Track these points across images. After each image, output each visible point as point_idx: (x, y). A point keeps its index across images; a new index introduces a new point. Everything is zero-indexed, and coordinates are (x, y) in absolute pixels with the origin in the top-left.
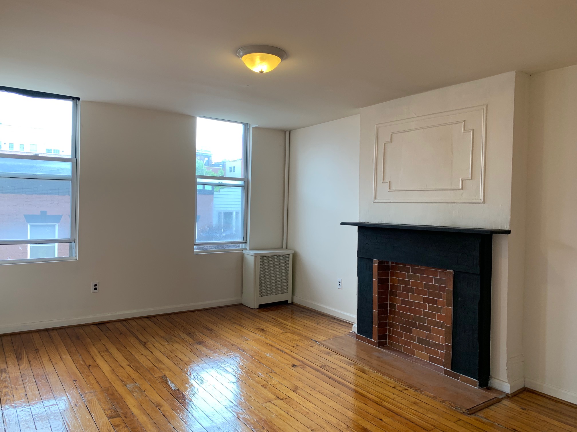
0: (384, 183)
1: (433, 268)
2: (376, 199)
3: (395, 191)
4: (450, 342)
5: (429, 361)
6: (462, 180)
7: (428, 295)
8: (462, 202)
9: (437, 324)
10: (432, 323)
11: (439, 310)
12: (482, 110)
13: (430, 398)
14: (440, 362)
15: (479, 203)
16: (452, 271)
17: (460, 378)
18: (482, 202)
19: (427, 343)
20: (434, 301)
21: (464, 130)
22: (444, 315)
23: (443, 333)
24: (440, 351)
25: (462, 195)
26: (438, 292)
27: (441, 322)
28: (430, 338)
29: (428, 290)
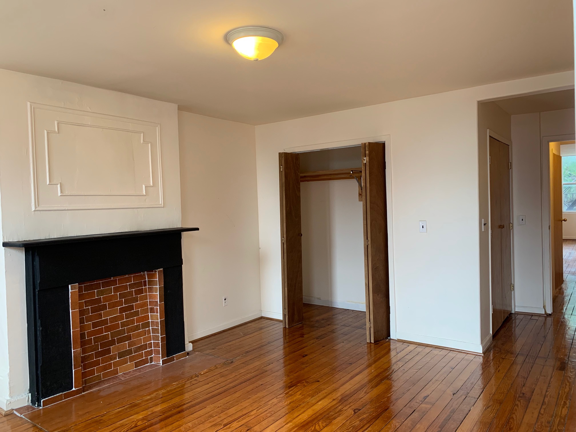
0: (51, 184)
1: (126, 274)
2: (38, 206)
3: (72, 196)
4: (165, 333)
5: (135, 369)
6: (145, 187)
7: (124, 305)
8: (146, 207)
9: (137, 328)
10: (131, 330)
11: (137, 313)
12: (157, 128)
13: (210, 371)
14: (145, 362)
15: (160, 207)
16: (162, 269)
17: (175, 359)
18: (162, 206)
19: (130, 352)
20: (132, 308)
21: (143, 141)
22: (143, 315)
23: (144, 333)
24: (143, 351)
25: (145, 201)
26: (134, 296)
27: (141, 323)
28: (132, 346)
29: (123, 299)
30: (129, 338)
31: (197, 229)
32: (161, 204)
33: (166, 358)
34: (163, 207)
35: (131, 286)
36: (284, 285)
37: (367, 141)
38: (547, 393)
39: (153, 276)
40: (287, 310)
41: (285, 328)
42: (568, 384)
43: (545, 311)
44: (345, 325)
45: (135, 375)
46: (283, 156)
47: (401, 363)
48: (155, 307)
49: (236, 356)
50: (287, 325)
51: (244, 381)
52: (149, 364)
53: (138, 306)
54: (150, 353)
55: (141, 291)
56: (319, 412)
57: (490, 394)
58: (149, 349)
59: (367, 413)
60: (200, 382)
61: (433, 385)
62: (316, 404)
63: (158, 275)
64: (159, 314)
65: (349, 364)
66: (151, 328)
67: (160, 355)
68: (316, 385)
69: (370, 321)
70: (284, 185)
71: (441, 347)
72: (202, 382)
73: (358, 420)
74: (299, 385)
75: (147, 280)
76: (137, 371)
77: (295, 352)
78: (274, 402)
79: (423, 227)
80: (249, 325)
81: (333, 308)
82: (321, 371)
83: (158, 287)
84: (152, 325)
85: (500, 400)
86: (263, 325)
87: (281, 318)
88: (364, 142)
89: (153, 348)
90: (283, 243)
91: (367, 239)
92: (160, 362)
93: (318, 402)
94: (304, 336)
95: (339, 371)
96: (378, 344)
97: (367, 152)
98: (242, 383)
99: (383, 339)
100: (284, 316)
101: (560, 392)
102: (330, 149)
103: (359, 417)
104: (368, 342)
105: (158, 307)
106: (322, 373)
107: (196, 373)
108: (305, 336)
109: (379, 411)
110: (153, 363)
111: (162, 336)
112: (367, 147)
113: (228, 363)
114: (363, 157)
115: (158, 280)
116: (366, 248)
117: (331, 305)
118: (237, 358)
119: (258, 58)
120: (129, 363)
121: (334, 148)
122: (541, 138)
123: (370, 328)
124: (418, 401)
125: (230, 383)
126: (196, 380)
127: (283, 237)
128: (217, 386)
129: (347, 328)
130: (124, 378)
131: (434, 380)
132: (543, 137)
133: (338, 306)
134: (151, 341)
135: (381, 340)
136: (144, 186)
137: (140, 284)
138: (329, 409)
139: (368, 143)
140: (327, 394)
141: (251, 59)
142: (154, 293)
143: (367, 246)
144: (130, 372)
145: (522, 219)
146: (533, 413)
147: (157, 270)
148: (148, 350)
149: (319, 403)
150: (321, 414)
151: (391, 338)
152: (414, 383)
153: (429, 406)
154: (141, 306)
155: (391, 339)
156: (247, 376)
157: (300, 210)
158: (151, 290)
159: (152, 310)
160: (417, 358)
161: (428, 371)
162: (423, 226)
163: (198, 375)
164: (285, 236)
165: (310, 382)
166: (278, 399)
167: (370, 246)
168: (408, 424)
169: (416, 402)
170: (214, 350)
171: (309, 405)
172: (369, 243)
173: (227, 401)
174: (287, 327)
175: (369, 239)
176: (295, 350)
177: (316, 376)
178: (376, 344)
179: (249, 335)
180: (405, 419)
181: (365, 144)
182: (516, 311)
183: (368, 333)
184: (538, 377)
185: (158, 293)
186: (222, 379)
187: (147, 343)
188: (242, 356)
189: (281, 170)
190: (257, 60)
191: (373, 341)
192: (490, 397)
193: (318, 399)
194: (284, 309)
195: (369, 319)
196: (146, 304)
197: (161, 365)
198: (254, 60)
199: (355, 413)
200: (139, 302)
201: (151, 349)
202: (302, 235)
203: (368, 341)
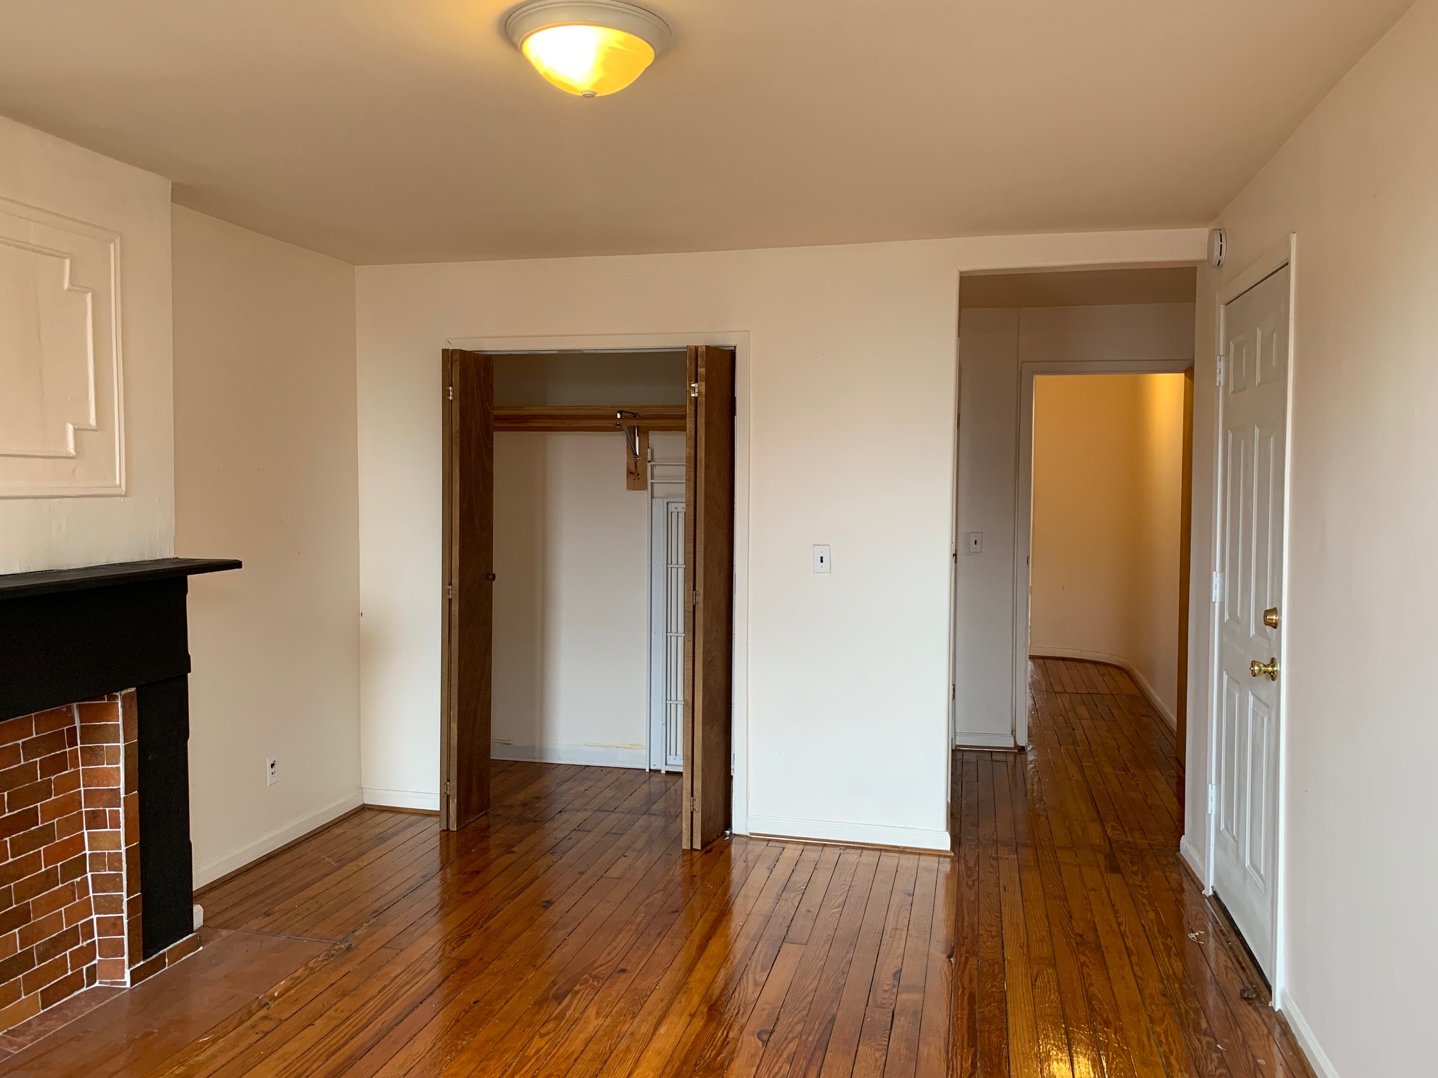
4: (139, 887)
5: (42, 1011)
6: (75, 430)
7: (7, 810)
8: (79, 493)
9: (49, 879)
10: (31, 889)
11: (47, 835)
12: (112, 245)
13: (298, 984)
14: (77, 982)
15: (115, 496)
16: (133, 689)
17: (167, 960)
18: (123, 493)
19: (24, 961)
20: (31, 817)
21: (71, 283)
22: (64, 838)
23: (70, 893)
24: (68, 952)
25: (73, 474)
26: (39, 780)
27: (59, 865)
28: (32, 940)
29: (6, 793)
30: (22, 916)
31: (237, 565)
32: (120, 486)
33: (142, 963)
34: (125, 496)
35: (30, 749)
36: (449, 716)
37: (700, 341)
38: (1122, 928)
39: (107, 712)
40: (454, 783)
41: (446, 832)
42: (1145, 901)
43: (1015, 742)
44: (603, 808)
45: (50, 1031)
46: (456, 360)
47: (793, 895)
48: (107, 809)
49: (351, 929)
50: (453, 824)
51: (420, 1000)
52: (84, 989)
53: (50, 812)
54: (89, 952)
55: (59, 763)
56: (676, 1055)
57: (1022, 948)
58: (85, 943)
59: (794, 1038)
60: (281, 1022)
61: (893, 941)
62: (654, 1034)
63: (120, 710)
64: (122, 830)
65: (673, 912)
66: (89, 875)
67: (123, 956)
68: (622, 983)
69: (692, 796)
70: (457, 440)
71: (857, 843)
72: (290, 1020)
73: (781, 1060)
74: (577, 988)
75: (77, 724)
76: (52, 1019)
77: (513, 897)
78: (542, 1048)
79: (822, 561)
80: (337, 831)
81: (546, 765)
82: (613, 940)
83: (121, 745)
84: (96, 867)
85: (1047, 958)
86: (377, 831)
87: (434, 804)
88: (693, 343)
89: (96, 938)
90: (450, 600)
91: (694, 589)
92: (123, 978)
93: (656, 1029)
94: (513, 849)
95: (660, 933)
96: (710, 850)
97: (702, 370)
98: (417, 1007)
99: (718, 837)
100: (445, 799)
101: (1143, 921)
102: (586, 352)
103: (779, 1053)
104: (684, 847)
105: (121, 810)
106: (620, 947)
107: (257, 995)
108: (515, 849)
109: (816, 1026)
110: (97, 984)
111: (131, 897)
112: (702, 357)
113: (339, 953)
114: (690, 381)
115: (120, 722)
116: (689, 612)
117: (541, 759)
118: (357, 933)
119: (596, 91)
120: (23, 997)
121: (597, 352)
122: (1020, 365)
123: (692, 813)
124: (886, 988)
125: (381, 1011)
126: (265, 1018)
127: (450, 584)
128: (344, 1027)
129: (613, 816)
130: (15, 1047)
131: (888, 929)
132: (1022, 362)
133: (560, 759)
134: (91, 917)
135: (714, 840)
136: (70, 428)
137: (56, 740)
138: (694, 1042)
139: (704, 348)
140: (666, 1001)
141: (574, 89)
142: (105, 766)
143: (694, 607)
144: (29, 1023)
145: (976, 541)
146: (1123, 978)
147: (118, 694)
148: (81, 945)
149: (662, 1030)
150: (684, 1062)
151: (734, 832)
152: (850, 945)
153: (916, 996)
154: (60, 809)
155: (735, 835)
156: (419, 984)
157: (492, 510)
158: (92, 755)
159: (96, 820)
160: (822, 878)
161: (863, 909)
162: (822, 558)
163: (267, 1000)
164: (456, 581)
165: (602, 976)
166: (547, 1038)
167: (700, 607)
168: (900, 1049)
169: (886, 991)
170: (269, 919)
171: (639, 1041)
172: (700, 599)
173: (401, 1067)
174: (454, 828)
175: (700, 588)
176: (513, 892)
177: (610, 958)
178: (707, 852)
179: (354, 863)
180: (886, 1037)
181: (696, 348)
182: (957, 743)
183: (686, 825)
184: (1086, 895)
185: (122, 765)
186: (346, 1004)
187: (79, 923)
188: (368, 926)
189: (450, 398)
190: (590, 96)
191: (698, 846)
192: (1024, 952)
193: (652, 1020)
194: (445, 781)
195: (690, 791)
196: (74, 802)
197: (128, 985)
198: (584, 95)
199: (766, 1043)
200: (53, 798)
201: (89, 941)
202: (494, 579)
203: (686, 846)
